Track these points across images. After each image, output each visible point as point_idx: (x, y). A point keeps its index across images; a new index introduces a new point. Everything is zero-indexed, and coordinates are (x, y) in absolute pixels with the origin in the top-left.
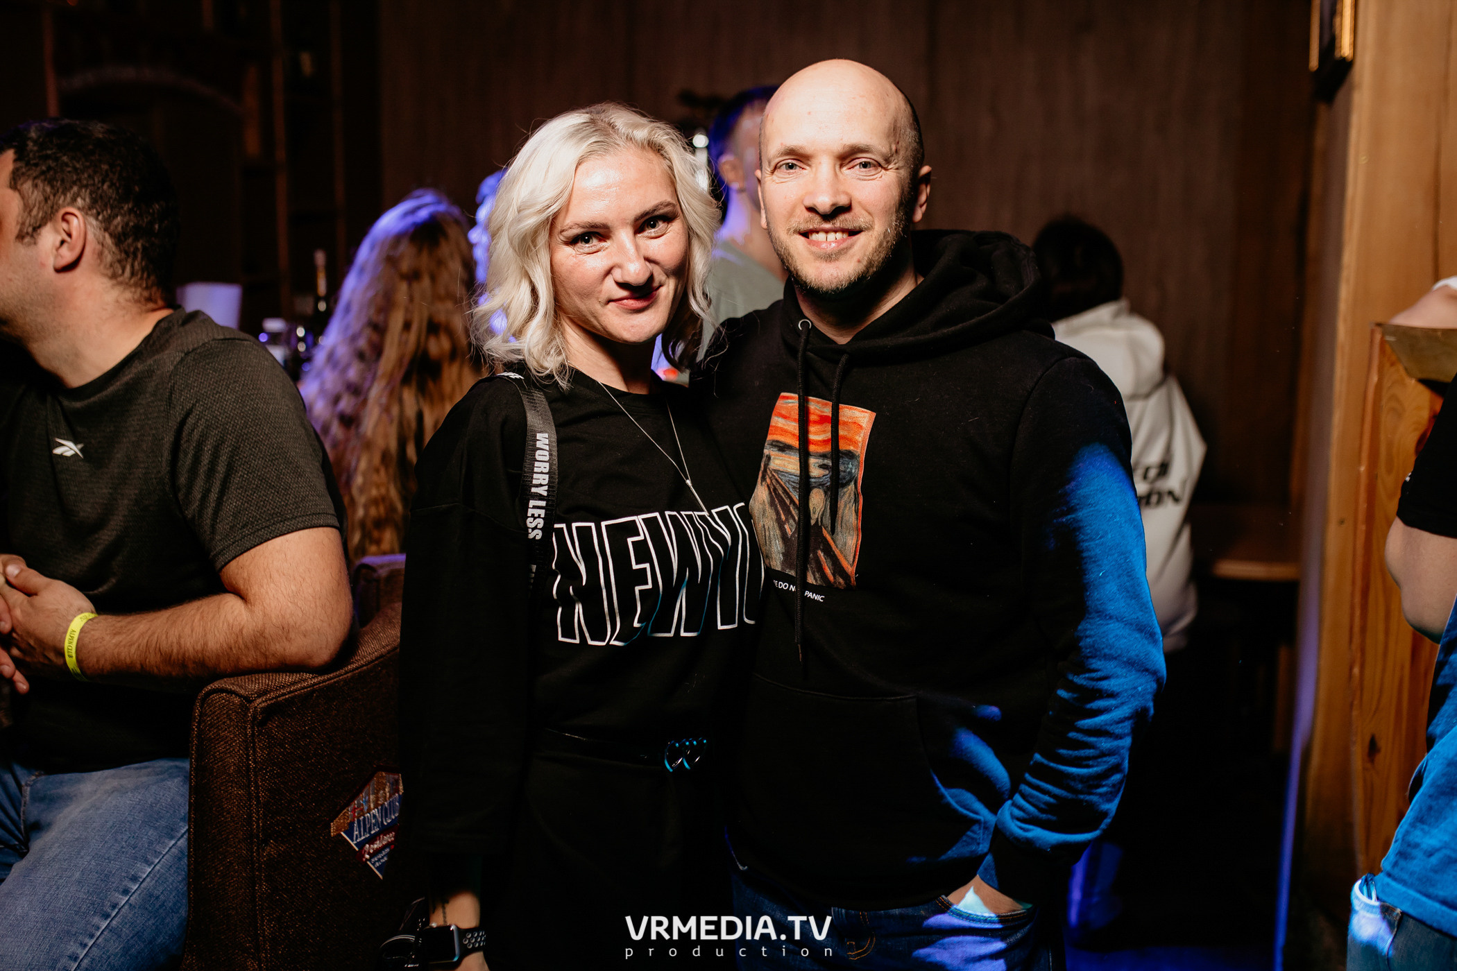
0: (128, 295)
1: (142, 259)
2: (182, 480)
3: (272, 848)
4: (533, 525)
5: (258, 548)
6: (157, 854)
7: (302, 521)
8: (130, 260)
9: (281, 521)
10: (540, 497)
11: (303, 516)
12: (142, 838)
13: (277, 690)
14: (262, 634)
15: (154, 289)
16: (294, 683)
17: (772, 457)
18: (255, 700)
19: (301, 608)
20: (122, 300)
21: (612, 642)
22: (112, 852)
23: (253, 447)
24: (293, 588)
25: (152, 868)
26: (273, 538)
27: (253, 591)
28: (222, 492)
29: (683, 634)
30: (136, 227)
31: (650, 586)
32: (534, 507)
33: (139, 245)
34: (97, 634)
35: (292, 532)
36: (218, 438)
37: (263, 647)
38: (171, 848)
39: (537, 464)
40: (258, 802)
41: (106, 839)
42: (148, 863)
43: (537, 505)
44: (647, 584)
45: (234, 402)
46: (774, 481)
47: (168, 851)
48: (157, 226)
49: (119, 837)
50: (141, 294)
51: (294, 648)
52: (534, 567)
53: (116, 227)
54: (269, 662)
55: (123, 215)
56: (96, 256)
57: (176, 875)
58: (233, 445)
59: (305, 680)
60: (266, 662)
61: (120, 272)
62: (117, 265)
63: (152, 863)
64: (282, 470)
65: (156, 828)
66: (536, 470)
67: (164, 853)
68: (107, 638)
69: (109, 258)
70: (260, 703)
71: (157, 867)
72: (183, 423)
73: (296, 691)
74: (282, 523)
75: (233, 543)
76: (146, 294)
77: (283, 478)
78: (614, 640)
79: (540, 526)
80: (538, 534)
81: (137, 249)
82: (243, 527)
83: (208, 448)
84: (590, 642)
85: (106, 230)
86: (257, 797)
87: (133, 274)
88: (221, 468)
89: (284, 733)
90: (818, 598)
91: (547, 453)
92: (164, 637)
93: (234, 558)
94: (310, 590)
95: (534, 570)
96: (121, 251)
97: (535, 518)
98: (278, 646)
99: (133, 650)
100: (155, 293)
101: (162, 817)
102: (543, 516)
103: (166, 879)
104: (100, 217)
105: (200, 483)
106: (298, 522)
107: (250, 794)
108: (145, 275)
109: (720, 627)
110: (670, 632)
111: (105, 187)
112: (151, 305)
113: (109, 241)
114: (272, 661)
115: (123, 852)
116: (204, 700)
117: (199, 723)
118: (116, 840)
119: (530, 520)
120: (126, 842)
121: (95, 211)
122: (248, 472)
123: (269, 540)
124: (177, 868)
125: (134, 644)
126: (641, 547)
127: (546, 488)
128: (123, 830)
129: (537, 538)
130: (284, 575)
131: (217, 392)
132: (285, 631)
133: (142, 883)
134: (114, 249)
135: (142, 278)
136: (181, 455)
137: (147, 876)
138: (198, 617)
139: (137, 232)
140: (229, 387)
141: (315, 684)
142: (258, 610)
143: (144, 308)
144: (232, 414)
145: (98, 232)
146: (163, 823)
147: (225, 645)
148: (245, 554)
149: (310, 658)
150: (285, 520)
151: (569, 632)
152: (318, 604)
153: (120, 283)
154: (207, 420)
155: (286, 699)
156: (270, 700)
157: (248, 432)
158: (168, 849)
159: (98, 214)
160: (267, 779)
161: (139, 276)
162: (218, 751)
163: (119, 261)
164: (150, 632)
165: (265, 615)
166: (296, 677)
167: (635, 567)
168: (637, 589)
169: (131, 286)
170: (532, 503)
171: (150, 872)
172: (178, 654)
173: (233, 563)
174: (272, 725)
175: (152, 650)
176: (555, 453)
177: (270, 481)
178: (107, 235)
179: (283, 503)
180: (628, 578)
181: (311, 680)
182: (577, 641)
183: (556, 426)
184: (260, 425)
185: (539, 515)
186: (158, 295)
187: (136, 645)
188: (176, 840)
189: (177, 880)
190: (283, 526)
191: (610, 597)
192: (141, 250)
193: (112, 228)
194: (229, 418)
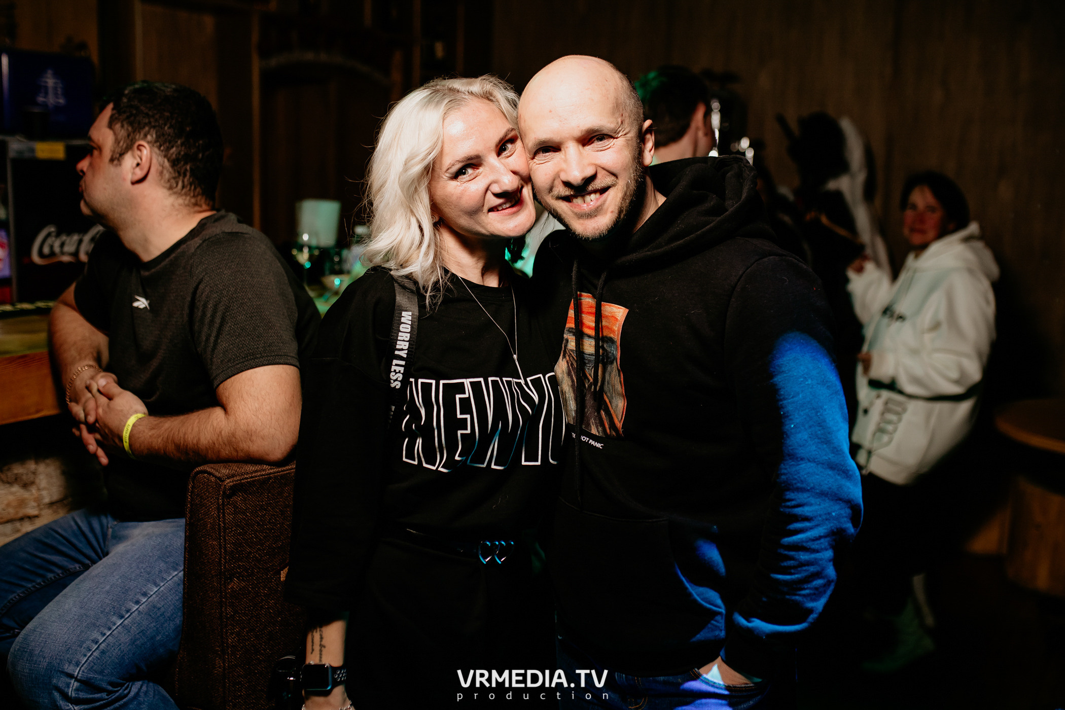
0: (180, 201)
1: (190, 176)
2: (196, 327)
3: (235, 583)
4: (394, 378)
5: (236, 376)
6: (163, 579)
7: (267, 360)
8: (181, 178)
9: (253, 359)
10: (401, 358)
11: (269, 356)
12: (155, 568)
13: (242, 474)
14: (233, 435)
15: (199, 197)
16: (256, 471)
17: (569, 340)
18: (225, 480)
19: (261, 420)
20: (176, 205)
21: (440, 469)
22: (134, 575)
23: (239, 307)
24: (256, 405)
25: (158, 588)
26: (246, 370)
27: (230, 406)
28: (217, 337)
29: (493, 466)
30: (186, 154)
31: (469, 431)
32: (396, 365)
33: (188, 168)
34: (141, 428)
35: (259, 366)
36: (217, 299)
37: (235, 444)
38: (173, 577)
39: (400, 334)
40: (225, 551)
41: (132, 566)
42: (156, 585)
43: (398, 363)
44: (467, 429)
45: (229, 276)
46: (571, 358)
47: (172, 579)
48: (200, 155)
49: (141, 565)
50: (190, 201)
51: (256, 447)
52: (393, 408)
53: (172, 154)
54: (239, 455)
55: (177, 147)
56: (158, 174)
57: (175, 595)
58: (226, 305)
59: (265, 470)
60: (237, 455)
61: (175, 185)
62: (173, 181)
63: (159, 585)
64: (257, 324)
65: (166, 563)
66: (399, 338)
67: (168, 579)
68: (146, 431)
69: (167, 175)
70: (228, 482)
71: (162, 589)
72: (197, 288)
73: (256, 477)
74: (253, 360)
75: (222, 372)
76: (193, 200)
77: (257, 330)
78: (442, 467)
79: (400, 379)
80: (398, 385)
81: (186, 170)
82: (228, 361)
83: (210, 306)
84: (425, 465)
85: (165, 156)
86: (225, 548)
87: (183, 187)
88: (218, 320)
89: (246, 505)
90: (599, 445)
91: (409, 327)
92: (177, 433)
93: (222, 382)
94: (268, 408)
95: (393, 410)
96: (175, 171)
97: (396, 373)
98: (245, 445)
99: (160, 440)
100: (200, 200)
101: (172, 556)
102: (402, 372)
103: (167, 597)
104: (162, 148)
105: (205, 329)
106: (264, 360)
107: (220, 545)
108: (193, 187)
109: (524, 463)
110: (483, 464)
111: (166, 128)
112: (197, 208)
113: (167, 164)
114: (241, 454)
115: (141, 576)
116: (195, 477)
117: (192, 492)
118: (138, 567)
119: (393, 374)
120: (144, 569)
121: (158, 144)
122: (234, 324)
123: (243, 371)
124: (176, 591)
125: (160, 436)
126: (465, 403)
127: (406, 352)
128: (144, 561)
129: (397, 387)
130: (251, 396)
131: (219, 268)
132: (250, 435)
133: (149, 597)
134: (171, 170)
135: (190, 190)
136: (196, 310)
137: (154, 593)
138: (197, 421)
139: (187, 158)
140: (227, 265)
141: (271, 473)
142: (232, 418)
143: (192, 210)
144: (227, 284)
145: (160, 159)
146: (171, 559)
147: (211, 441)
148: (228, 380)
149: (268, 455)
150: (255, 358)
151: (410, 455)
152: (273, 417)
153: (175, 193)
154: (211, 287)
155: (247, 482)
156: (236, 481)
157: (237, 296)
158: (171, 577)
159: (160, 146)
160: (232, 536)
161: (188, 189)
162: (201, 513)
163: (174, 178)
164: (170, 429)
165: (236, 422)
166: (258, 467)
167: (459, 416)
168: (459, 432)
169: (182, 195)
170: (395, 362)
171: (156, 591)
172: (183, 444)
173: (221, 386)
174: (238, 499)
175: (170, 441)
176: (415, 327)
177: (248, 331)
178: (166, 161)
179: (255, 346)
180: (453, 424)
181: (268, 470)
182: (416, 463)
183: (419, 307)
184: (246, 292)
185: (400, 371)
186: (203, 201)
187: (161, 438)
188: (178, 571)
189: (175, 599)
190: (253, 362)
191: (440, 436)
192: (189, 171)
193: (169, 155)
194: (225, 286)
